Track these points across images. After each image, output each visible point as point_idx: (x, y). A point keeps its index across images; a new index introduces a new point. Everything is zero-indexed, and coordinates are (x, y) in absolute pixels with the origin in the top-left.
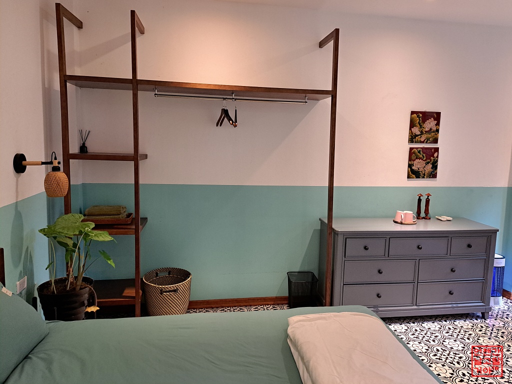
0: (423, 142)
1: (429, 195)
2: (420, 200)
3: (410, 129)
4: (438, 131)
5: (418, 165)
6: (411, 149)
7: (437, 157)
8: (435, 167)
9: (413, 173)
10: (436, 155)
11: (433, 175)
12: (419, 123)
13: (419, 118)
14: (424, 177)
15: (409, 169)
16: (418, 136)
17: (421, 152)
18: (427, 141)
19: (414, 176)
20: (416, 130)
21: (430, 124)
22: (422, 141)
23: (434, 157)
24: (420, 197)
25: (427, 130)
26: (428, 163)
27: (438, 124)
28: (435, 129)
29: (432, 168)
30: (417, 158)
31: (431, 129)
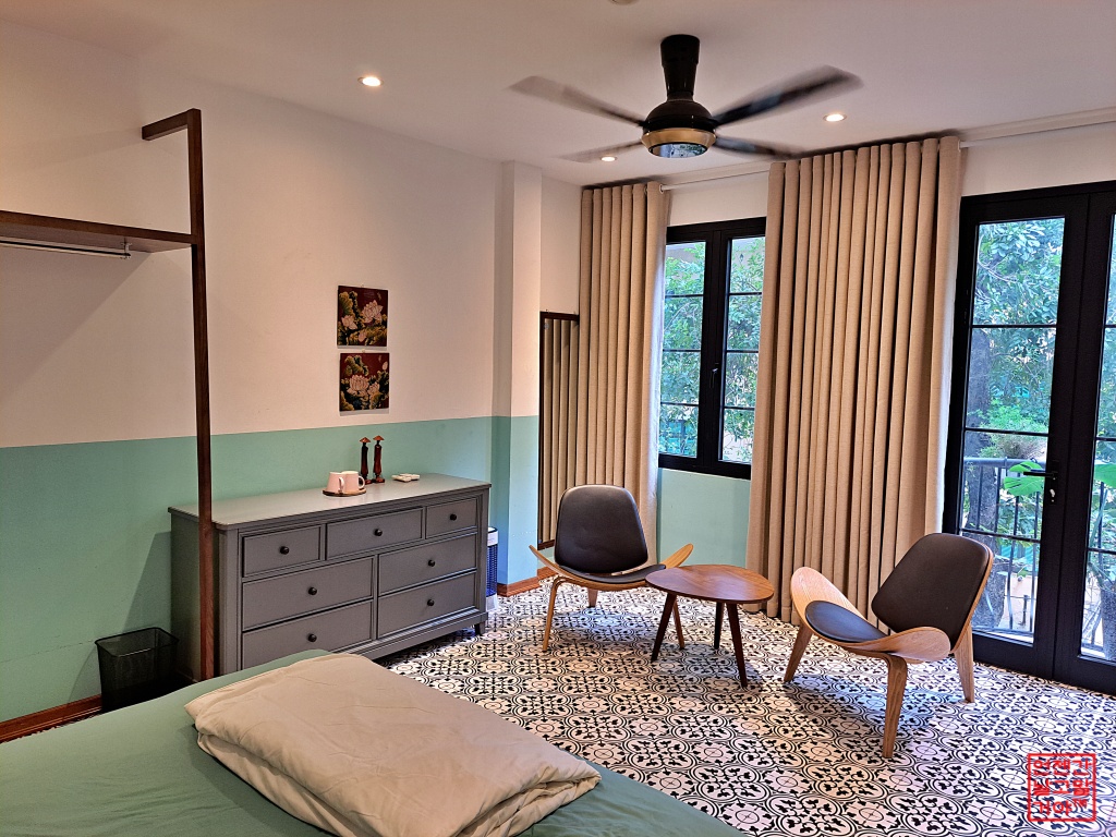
0: (362, 344)
1: (379, 439)
2: (365, 450)
3: (339, 320)
4: (385, 323)
5: (358, 385)
6: (343, 356)
7: (388, 370)
8: (385, 388)
9: (350, 402)
10: (384, 367)
11: (383, 403)
12: (353, 308)
13: (353, 299)
14: (367, 408)
15: (343, 394)
16: (353, 331)
17: (361, 362)
18: (368, 342)
19: (351, 406)
20: (350, 322)
21: (371, 311)
22: (361, 340)
23: (382, 371)
24: (364, 444)
25: (367, 321)
26: (373, 382)
27: (385, 311)
28: (379, 319)
29: (380, 390)
30: (354, 374)
31: (374, 320)
